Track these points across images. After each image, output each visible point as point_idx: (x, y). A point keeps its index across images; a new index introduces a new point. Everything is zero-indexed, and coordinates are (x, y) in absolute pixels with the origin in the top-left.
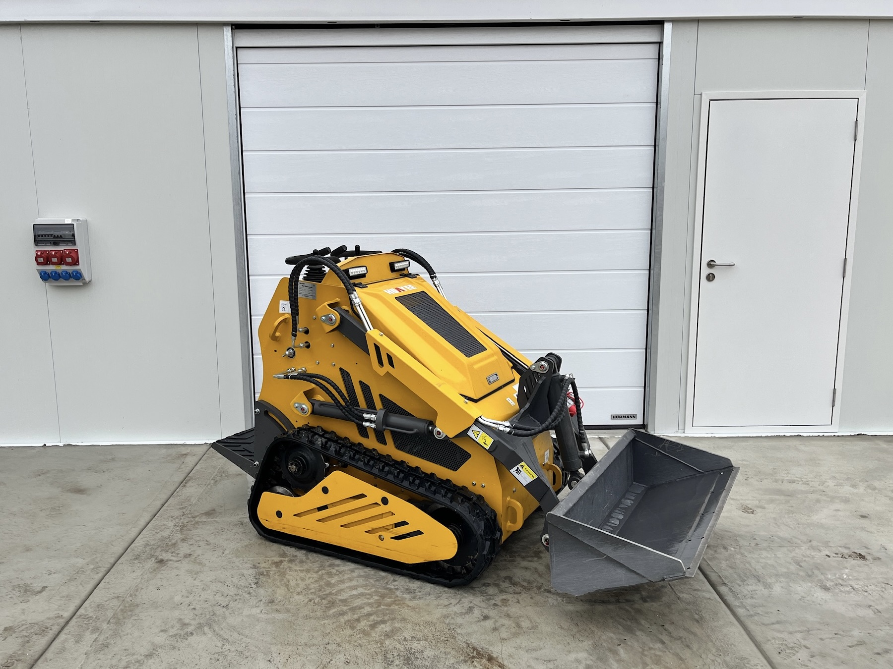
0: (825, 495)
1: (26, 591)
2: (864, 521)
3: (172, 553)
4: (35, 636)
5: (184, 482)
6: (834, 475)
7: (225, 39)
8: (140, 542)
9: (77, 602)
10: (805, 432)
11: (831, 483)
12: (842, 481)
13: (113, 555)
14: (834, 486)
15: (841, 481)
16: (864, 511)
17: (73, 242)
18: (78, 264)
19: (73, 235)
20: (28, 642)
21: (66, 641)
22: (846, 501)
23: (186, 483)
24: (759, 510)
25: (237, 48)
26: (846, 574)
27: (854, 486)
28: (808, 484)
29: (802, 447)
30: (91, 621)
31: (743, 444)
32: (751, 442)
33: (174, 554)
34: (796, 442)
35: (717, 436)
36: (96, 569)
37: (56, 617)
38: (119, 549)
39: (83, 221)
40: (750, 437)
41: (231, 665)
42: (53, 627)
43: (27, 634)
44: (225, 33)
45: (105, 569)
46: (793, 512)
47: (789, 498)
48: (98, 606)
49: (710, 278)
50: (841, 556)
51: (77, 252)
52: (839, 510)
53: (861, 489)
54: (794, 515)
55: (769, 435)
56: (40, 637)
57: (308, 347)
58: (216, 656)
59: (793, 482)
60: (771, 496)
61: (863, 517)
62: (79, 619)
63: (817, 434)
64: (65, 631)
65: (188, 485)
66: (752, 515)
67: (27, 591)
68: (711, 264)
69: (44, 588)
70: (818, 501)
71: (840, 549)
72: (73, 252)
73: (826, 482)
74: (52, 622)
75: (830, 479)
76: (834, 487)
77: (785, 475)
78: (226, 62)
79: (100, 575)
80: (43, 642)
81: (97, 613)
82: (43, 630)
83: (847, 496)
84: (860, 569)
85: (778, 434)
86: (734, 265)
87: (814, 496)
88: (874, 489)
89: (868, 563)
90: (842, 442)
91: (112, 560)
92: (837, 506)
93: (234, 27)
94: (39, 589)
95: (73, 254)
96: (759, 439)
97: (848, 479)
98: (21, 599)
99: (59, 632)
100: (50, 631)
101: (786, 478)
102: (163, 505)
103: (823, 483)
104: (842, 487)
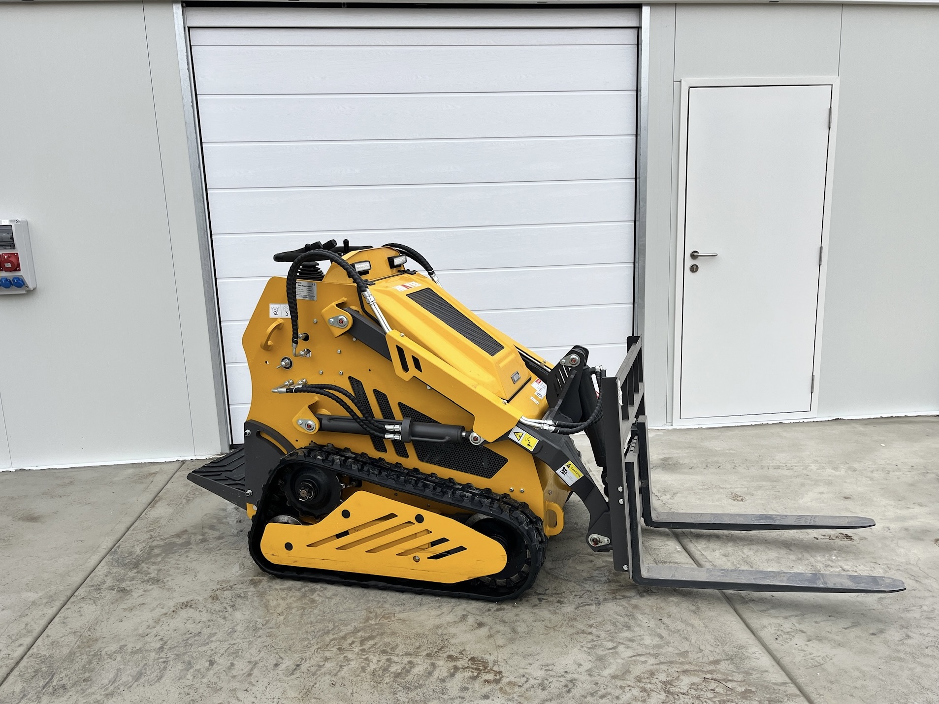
0: (809, 478)
2: (847, 502)
5: (152, 503)
6: (815, 459)
7: (175, 18)
10: (786, 419)
11: (813, 467)
12: (824, 465)
14: (817, 469)
15: (822, 465)
16: (847, 491)
17: (13, 246)
18: (20, 270)
19: (12, 238)
24: (747, 497)
25: (189, 28)
26: (835, 556)
27: (835, 469)
28: (792, 469)
29: (784, 434)
31: (730, 433)
32: (737, 431)
34: (778, 429)
35: (704, 427)
37: (4, 658)
39: (22, 222)
40: (735, 426)
41: (203, 698)
44: (174, 11)
46: (780, 498)
47: (775, 483)
49: (694, 269)
50: (828, 538)
51: (17, 256)
52: (823, 493)
53: (843, 472)
54: (781, 500)
55: (754, 424)
58: (186, 689)
59: (778, 468)
60: (758, 483)
61: (846, 498)
63: (797, 421)
66: (742, 503)
68: (694, 255)
70: (803, 485)
72: (13, 256)
73: (809, 466)
75: (812, 463)
76: (818, 471)
77: (771, 462)
78: (178, 43)
83: (830, 478)
85: (761, 423)
86: (717, 255)
87: (799, 480)
88: (855, 470)
89: (855, 543)
90: (820, 427)
92: (822, 489)
93: (184, 5)
95: (13, 259)
96: (745, 428)
97: (829, 462)
101: (772, 465)
102: (128, 529)
103: (806, 467)
104: (824, 470)
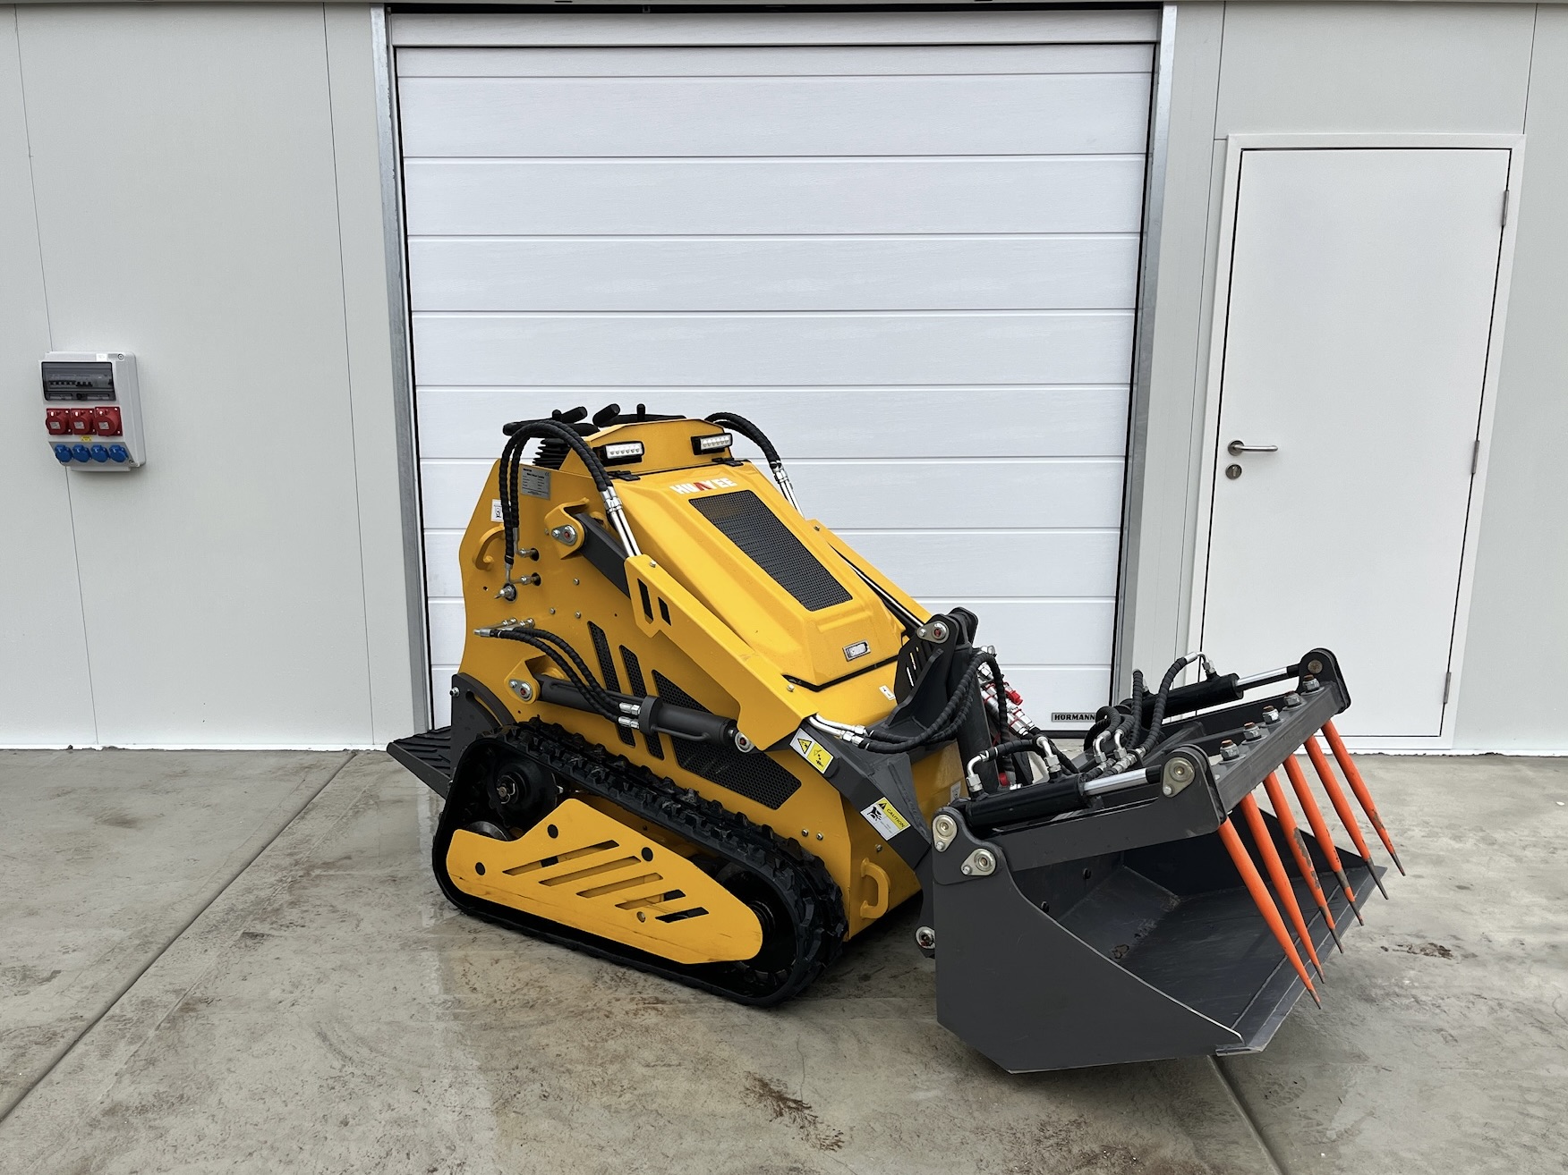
0: (1404, 852)
1: (24, 978)
2: (1462, 895)
3: (272, 924)
4: (35, 1047)
5: (302, 812)
6: (1427, 819)
7: (373, 31)
8: (220, 904)
9: (109, 996)
10: (1392, 747)
11: (1417, 833)
12: (1439, 830)
13: (173, 925)
14: (1423, 836)
15: (1436, 829)
16: (1464, 878)
17: (111, 395)
18: (121, 434)
19: (111, 382)
20: (23, 1055)
21: (86, 1054)
22: (1438, 861)
23: (305, 813)
26: (1410, 979)
27: (1457, 838)
30: (129, 1025)
33: (274, 926)
36: (144, 945)
37: (71, 1019)
38: (182, 914)
39: (128, 357)
41: (354, 1095)
42: (65, 1034)
43: (22, 1044)
45: (159, 946)
48: (143, 1002)
49: (1233, 472)
50: (1407, 949)
51: (118, 412)
52: (1423, 877)
53: (1469, 844)
56: (43, 1048)
57: (538, 582)
58: (331, 1082)
62: (110, 1022)
63: (1412, 753)
64: (87, 1038)
65: (308, 817)
67: (26, 977)
68: (1234, 448)
69: (55, 973)
71: (1408, 938)
72: (111, 412)
73: (1409, 830)
74: (64, 1025)
75: (1418, 825)
76: (1423, 839)
79: (150, 955)
80: (49, 1054)
81: (140, 1013)
82: (50, 1038)
83: (1442, 853)
84: (1437, 971)
86: (1276, 450)
88: (1492, 843)
89: (1452, 961)
91: (171, 934)
92: (1421, 870)
94: (46, 974)
95: (111, 416)
97: (1449, 827)
98: (15, 990)
99: (76, 1042)
100: (61, 1040)
102: (264, 848)
103: (1403, 832)
104: (1435, 840)
